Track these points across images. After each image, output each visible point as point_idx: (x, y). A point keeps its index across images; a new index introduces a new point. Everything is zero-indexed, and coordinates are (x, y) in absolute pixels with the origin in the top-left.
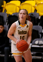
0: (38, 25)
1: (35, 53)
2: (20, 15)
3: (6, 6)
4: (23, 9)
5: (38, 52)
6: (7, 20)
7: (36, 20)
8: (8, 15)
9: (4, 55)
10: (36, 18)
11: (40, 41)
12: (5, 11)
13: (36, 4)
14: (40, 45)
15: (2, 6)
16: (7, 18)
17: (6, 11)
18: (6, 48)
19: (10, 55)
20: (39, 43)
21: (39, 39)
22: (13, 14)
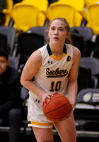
0: (89, 56)
1: (83, 122)
2: (50, 31)
3: (12, 10)
4: (59, 19)
5: (90, 121)
6: (16, 45)
7: (85, 44)
8: (17, 32)
9: (8, 128)
10: (85, 40)
11: (95, 95)
12: (11, 24)
13: (85, 6)
14: (95, 104)
15: (4, 11)
16: (17, 40)
17: (13, 23)
18: (13, 111)
19: (22, 129)
20: (91, 99)
21: (92, 90)
22: (29, 30)
